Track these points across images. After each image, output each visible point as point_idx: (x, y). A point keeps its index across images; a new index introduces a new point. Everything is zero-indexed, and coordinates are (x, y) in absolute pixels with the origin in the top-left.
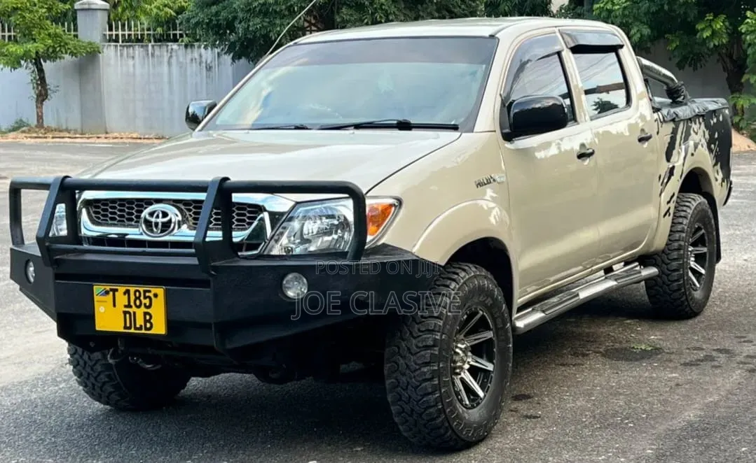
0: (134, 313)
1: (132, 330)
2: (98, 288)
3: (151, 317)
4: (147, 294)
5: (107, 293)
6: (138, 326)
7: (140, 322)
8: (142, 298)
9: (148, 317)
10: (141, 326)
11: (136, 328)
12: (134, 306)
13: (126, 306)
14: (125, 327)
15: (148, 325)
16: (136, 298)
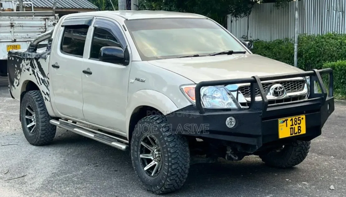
0: (294, 127)
1: (294, 135)
2: (280, 121)
4: (299, 119)
5: (284, 122)
6: (296, 132)
7: (296, 130)
9: (299, 128)
10: (297, 132)
11: (295, 134)
12: (294, 125)
13: (291, 126)
14: (291, 134)
15: (299, 131)
16: (296, 121)
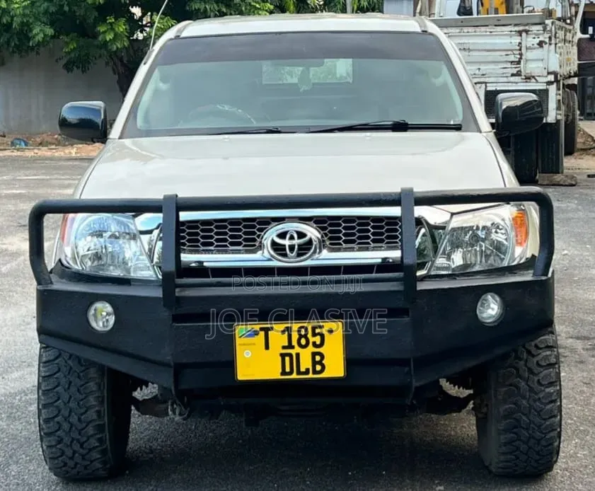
0: (298, 355)
1: (294, 376)
2: (240, 329)
3: (322, 356)
4: (318, 331)
5: (256, 333)
6: (303, 369)
7: (306, 363)
8: (310, 336)
9: (318, 358)
10: (308, 369)
11: (300, 373)
12: (297, 347)
13: (284, 347)
14: (284, 373)
15: (318, 368)
16: (301, 337)
